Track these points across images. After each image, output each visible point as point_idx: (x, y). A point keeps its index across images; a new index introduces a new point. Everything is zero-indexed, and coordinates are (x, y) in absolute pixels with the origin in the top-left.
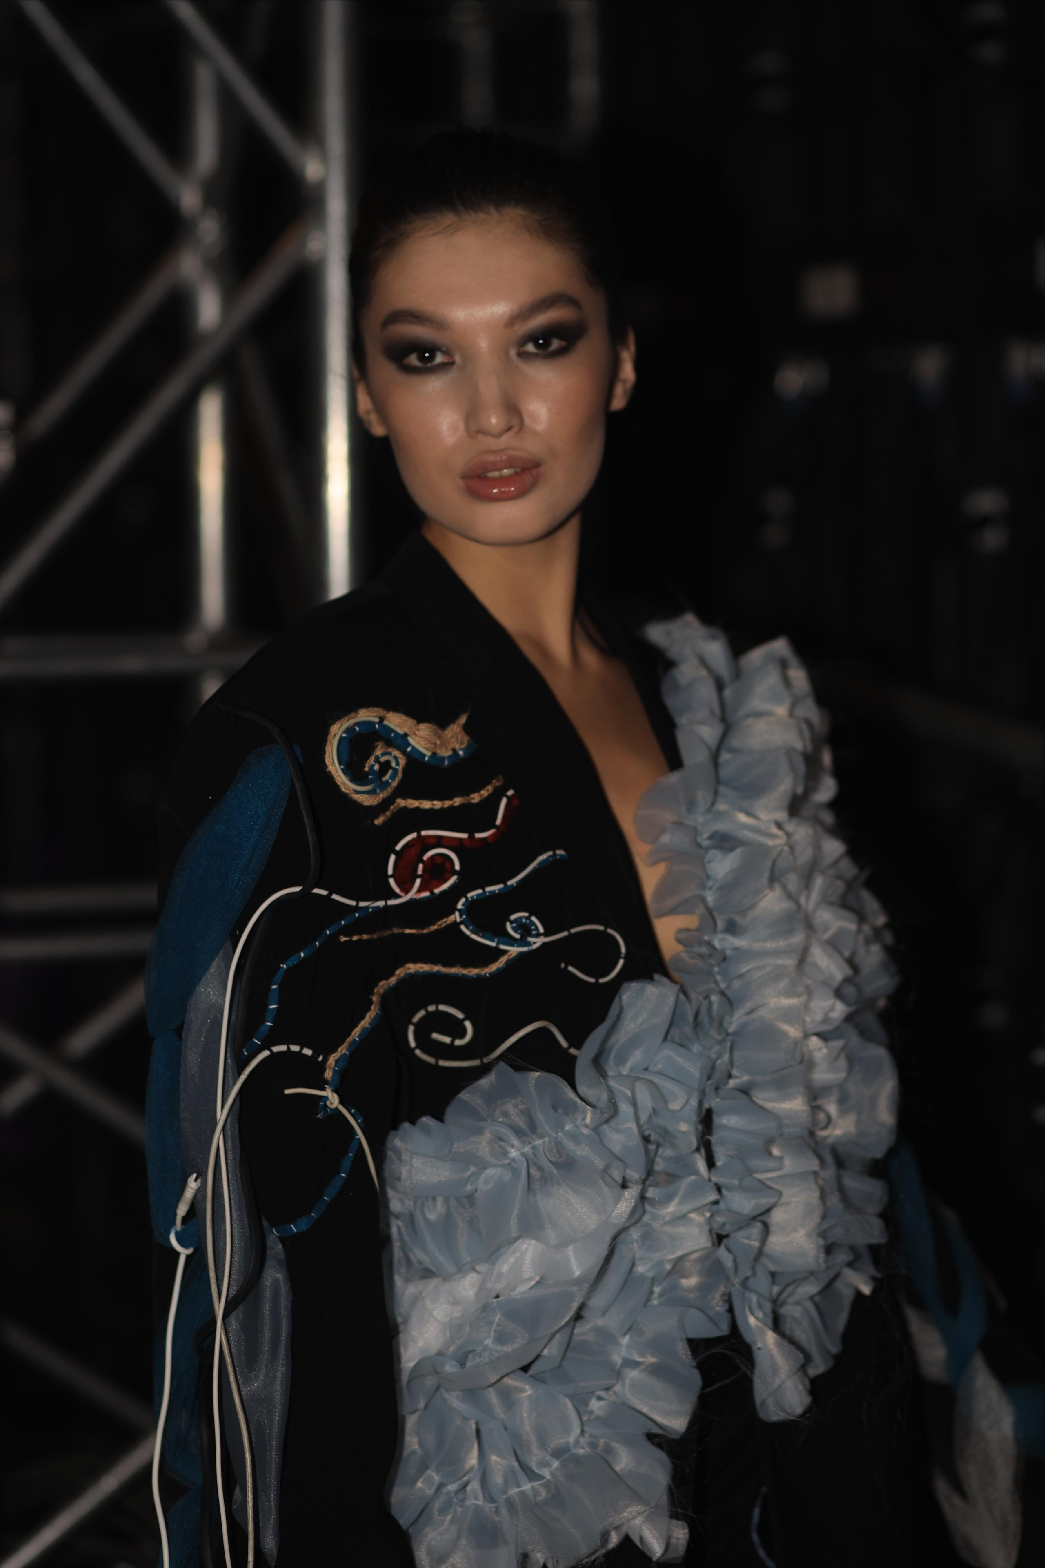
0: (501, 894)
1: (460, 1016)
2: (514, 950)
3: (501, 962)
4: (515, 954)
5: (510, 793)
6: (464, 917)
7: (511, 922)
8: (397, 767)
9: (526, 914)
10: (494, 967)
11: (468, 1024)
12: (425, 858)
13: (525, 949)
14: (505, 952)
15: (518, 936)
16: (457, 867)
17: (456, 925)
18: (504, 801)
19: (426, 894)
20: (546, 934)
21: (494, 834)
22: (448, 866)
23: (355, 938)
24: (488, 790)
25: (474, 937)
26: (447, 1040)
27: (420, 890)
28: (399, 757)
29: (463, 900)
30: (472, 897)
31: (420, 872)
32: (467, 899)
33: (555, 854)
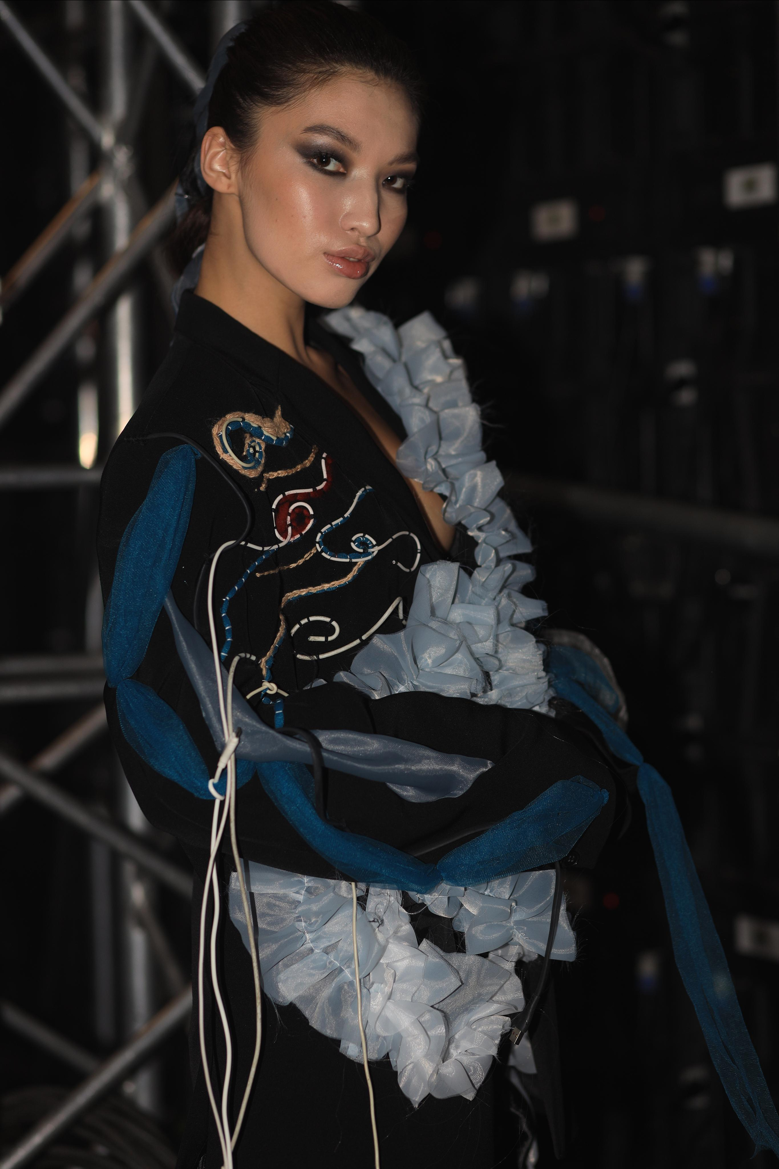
0: (343, 524)
1: (328, 620)
2: (361, 561)
3: (355, 571)
4: (362, 563)
5: (324, 455)
6: (322, 547)
7: (354, 542)
8: (261, 450)
9: (362, 535)
10: (350, 577)
11: (334, 623)
12: (290, 511)
13: (370, 558)
14: (356, 563)
15: (362, 551)
16: (312, 512)
17: (318, 554)
18: (323, 461)
19: (298, 536)
20: (378, 544)
21: (326, 485)
22: (305, 512)
23: (266, 573)
24: (312, 457)
25: (333, 559)
26: (322, 639)
27: (292, 536)
28: (261, 443)
29: (319, 535)
30: (325, 531)
31: (289, 522)
32: (322, 533)
33: (365, 489)
